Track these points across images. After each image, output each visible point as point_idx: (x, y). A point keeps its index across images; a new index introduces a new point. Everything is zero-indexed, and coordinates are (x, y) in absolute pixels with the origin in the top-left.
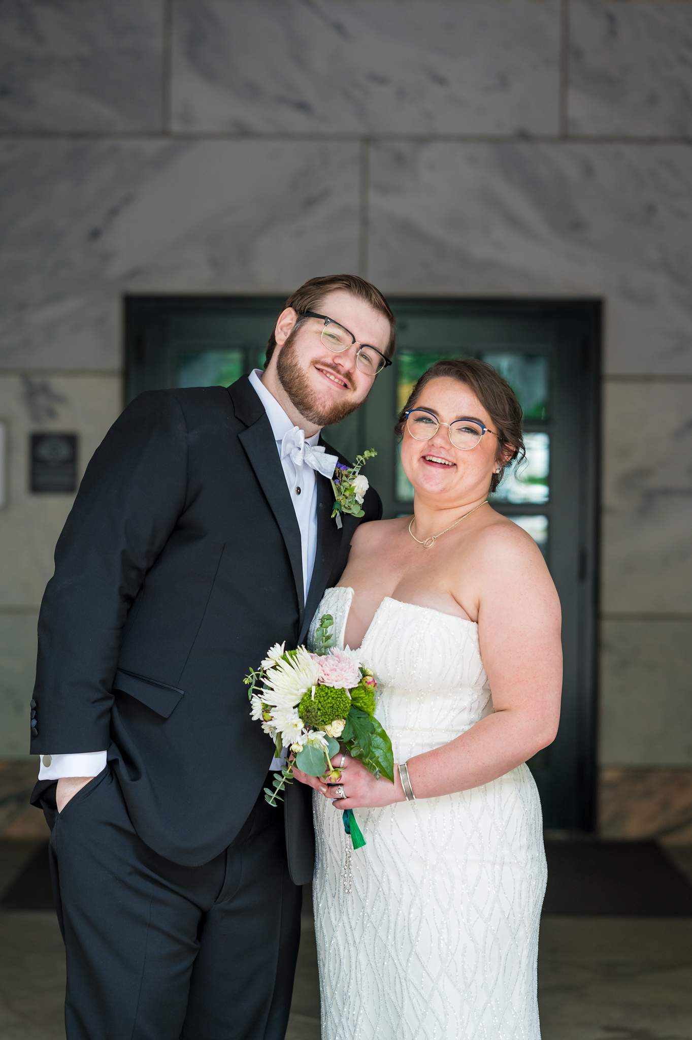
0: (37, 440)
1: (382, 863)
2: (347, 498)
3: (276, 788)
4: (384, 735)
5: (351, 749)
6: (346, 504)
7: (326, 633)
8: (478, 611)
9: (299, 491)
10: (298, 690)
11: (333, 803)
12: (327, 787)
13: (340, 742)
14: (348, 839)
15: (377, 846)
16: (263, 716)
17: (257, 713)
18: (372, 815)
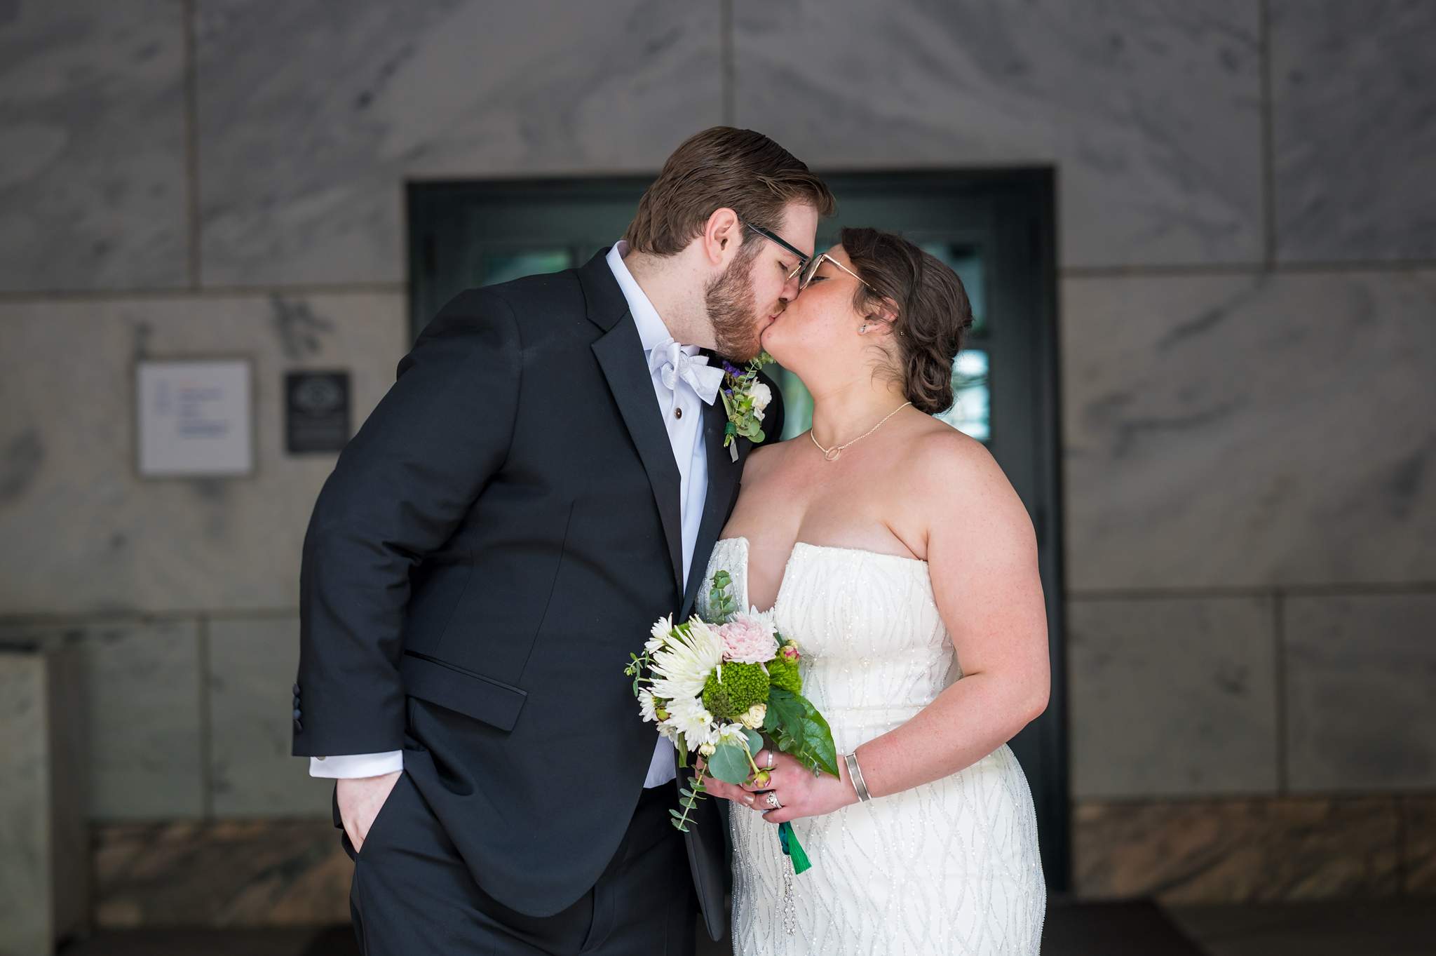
0: (294, 381)
1: (832, 888)
2: (743, 415)
3: (685, 808)
4: (818, 718)
5: (779, 741)
6: (742, 423)
7: (723, 595)
8: (927, 545)
9: (679, 414)
10: (699, 673)
11: (764, 816)
12: (753, 794)
13: (762, 735)
14: (786, 862)
15: (826, 865)
16: (657, 715)
17: (648, 713)
18: (816, 824)
